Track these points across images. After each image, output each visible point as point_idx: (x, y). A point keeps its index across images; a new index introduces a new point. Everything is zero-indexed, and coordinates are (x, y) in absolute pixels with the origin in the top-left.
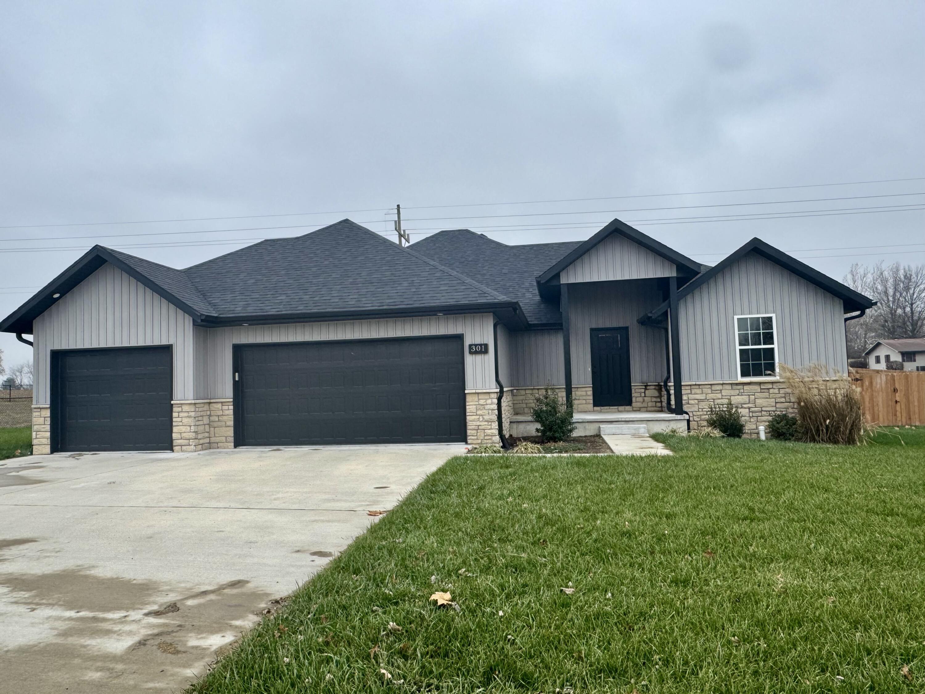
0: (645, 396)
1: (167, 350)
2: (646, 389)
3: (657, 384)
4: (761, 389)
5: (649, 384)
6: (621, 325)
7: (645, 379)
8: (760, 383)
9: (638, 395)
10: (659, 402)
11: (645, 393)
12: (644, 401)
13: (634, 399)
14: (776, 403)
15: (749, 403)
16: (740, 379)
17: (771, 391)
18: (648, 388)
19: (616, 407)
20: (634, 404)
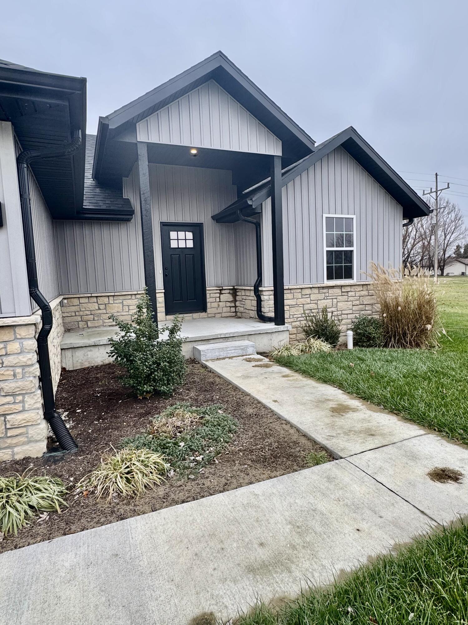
0: (220, 301)
2: (221, 293)
3: (232, 288)
4: (342, 292)
5: (224, 288)
6: (195, 220)
7: (219, 283)
8: (341, 287)
9: (213, 300)
10: (233, 307)
11: (219, 297)
12: (219, 305)
13: (209, 305)
14: (353, 305)
15: (332, 307)
16: (326, 283)
17: (350, 294)
18: (223, 292)
19: (191, 315)
20: (209, 310)
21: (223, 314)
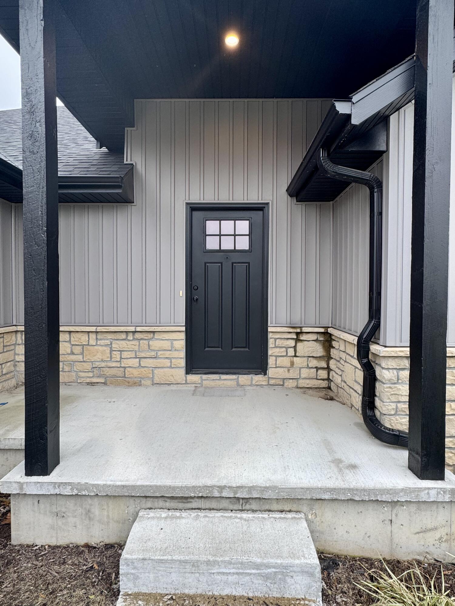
0: (295, 356)
2: (297, 340)
6: (253, 198)
7: (297, 319)
9: (283, 351)
10: (323, 368)
11: (295, 347)
12: (292, 364)
13: (271, 361)
19: (234, 377)
20: (271, 372)
21: (300, 381)
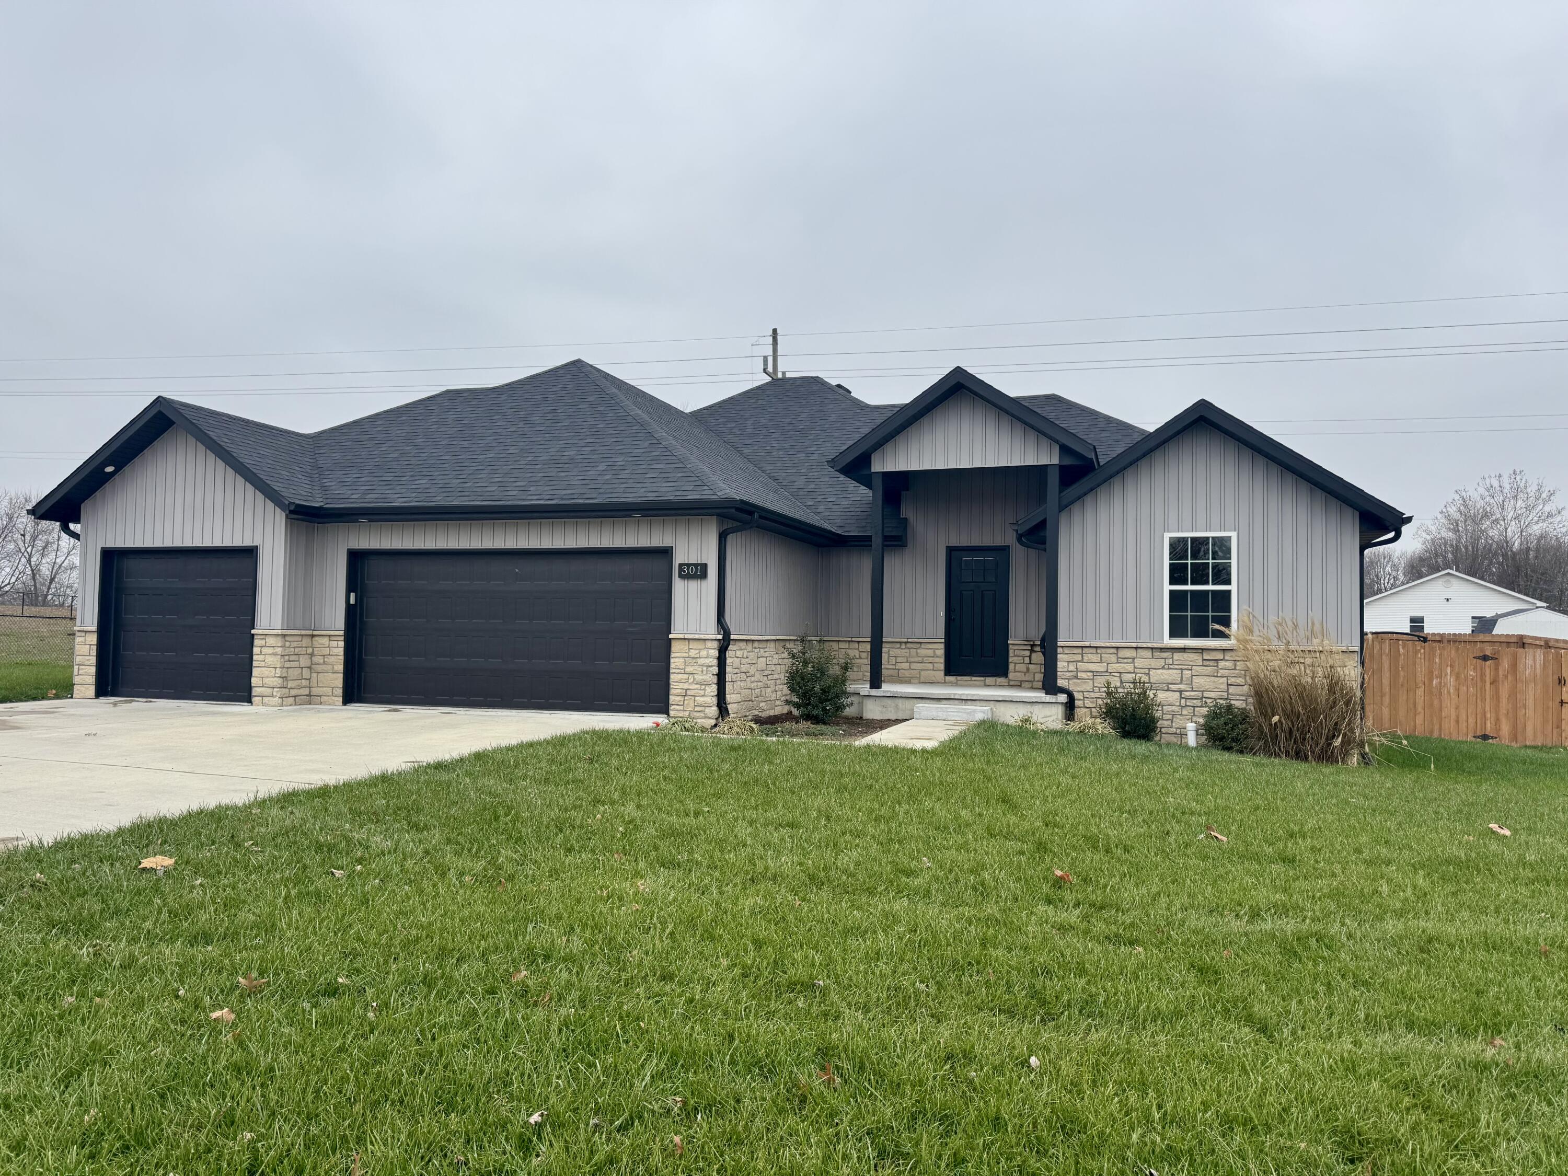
0: (1030, 663)
1: (250, 553)
2: (1032, 651)
4: (1204, 660)
5: (1036, 643)
6: (998, 543)
7: (1032, 633)
8: (1202, 650)
9: (1019, 660)
11: (1030, 657)
12: (1028, 669)
13: (1011, 667)
14: (1228, 685)
15: (1181, 683)
16: (1168, 641)
18: (1036, 648)
19: (982, 679)
20: (1011, 675)
21: (1034, 683)
